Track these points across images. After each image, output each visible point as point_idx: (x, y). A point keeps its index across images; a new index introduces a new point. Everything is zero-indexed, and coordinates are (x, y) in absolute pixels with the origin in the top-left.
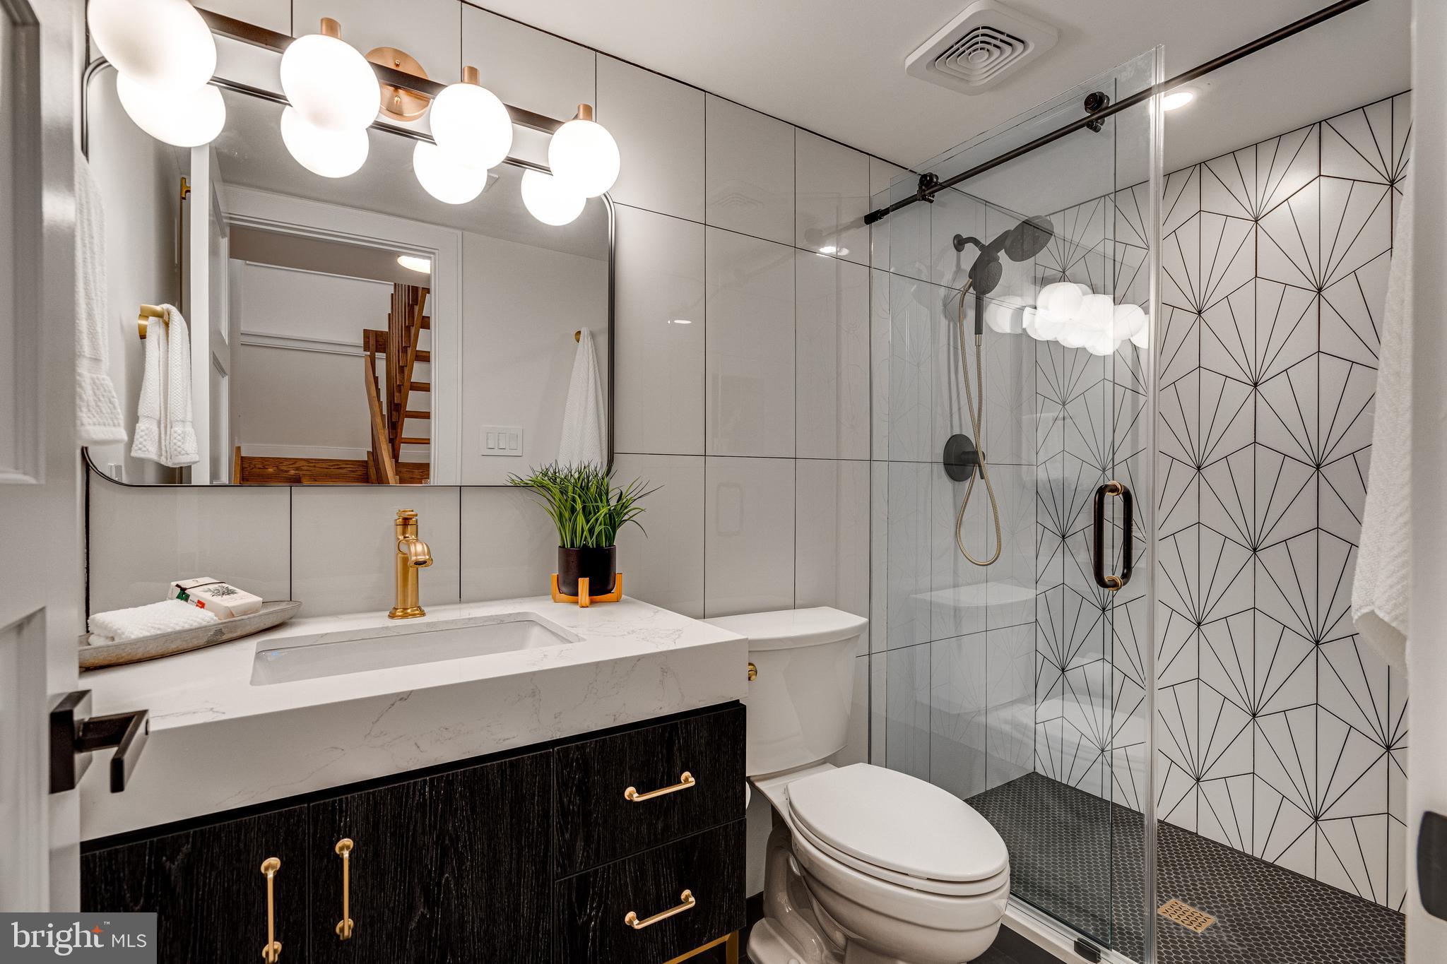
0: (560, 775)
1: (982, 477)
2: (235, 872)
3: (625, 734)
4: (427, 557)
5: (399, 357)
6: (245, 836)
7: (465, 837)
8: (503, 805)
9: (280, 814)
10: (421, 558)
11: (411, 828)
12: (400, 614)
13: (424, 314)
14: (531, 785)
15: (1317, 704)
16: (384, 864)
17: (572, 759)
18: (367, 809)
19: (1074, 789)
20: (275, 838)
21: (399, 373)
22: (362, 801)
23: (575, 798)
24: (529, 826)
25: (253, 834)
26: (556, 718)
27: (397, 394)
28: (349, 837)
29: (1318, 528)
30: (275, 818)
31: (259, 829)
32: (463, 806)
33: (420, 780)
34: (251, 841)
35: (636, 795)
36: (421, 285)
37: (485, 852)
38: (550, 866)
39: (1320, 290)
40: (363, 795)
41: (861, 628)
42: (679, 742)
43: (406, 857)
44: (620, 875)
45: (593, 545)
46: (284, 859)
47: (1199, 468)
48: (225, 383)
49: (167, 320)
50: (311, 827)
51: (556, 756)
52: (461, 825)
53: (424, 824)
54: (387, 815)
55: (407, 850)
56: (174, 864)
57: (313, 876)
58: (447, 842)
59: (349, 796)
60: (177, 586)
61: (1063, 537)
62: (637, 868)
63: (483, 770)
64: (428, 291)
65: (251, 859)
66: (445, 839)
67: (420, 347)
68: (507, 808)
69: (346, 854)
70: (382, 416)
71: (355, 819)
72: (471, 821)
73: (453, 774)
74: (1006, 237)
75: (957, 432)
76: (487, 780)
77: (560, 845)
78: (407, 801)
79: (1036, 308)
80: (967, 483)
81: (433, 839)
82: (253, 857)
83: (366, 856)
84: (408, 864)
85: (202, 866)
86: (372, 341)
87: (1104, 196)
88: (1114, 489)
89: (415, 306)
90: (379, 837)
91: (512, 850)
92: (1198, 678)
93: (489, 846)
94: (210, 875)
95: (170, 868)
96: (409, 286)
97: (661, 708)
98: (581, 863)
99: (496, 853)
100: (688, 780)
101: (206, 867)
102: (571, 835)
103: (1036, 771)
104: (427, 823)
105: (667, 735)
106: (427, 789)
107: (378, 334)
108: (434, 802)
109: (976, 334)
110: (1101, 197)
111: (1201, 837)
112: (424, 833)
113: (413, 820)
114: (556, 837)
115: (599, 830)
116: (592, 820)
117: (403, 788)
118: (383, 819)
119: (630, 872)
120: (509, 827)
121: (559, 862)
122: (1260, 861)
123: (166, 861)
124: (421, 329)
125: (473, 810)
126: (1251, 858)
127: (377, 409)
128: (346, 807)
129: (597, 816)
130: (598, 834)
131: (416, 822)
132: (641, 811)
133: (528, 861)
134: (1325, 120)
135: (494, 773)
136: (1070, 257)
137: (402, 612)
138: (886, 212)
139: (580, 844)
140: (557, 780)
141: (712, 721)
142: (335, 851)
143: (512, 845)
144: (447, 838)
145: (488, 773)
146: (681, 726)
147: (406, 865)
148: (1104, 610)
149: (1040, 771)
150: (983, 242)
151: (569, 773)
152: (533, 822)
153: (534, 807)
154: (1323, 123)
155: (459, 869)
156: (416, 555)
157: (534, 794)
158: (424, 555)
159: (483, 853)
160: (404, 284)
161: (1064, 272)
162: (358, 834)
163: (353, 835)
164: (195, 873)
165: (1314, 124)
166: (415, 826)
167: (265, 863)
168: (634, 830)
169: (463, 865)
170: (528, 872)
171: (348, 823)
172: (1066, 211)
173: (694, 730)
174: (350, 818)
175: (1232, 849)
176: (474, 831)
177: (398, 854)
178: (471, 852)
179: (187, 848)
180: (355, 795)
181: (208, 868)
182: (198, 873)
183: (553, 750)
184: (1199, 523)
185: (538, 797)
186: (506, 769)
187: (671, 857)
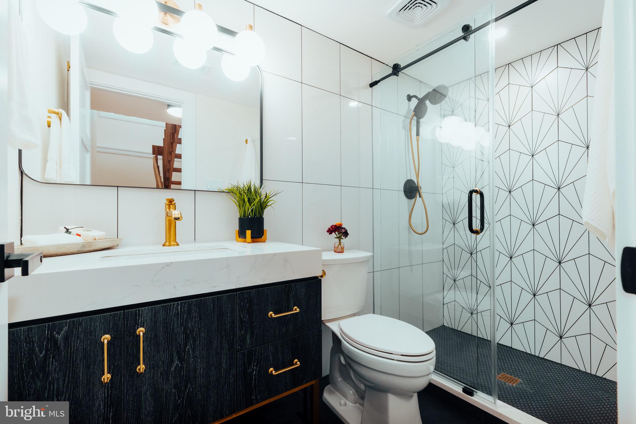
0: (240, 305)
1: (420, 197)
2: (89, 341)
3: (269, 288)
4: (180, 216)
5: (168, 156)
6: (94, 324)
7: (197, 330)
8: (214, 317)
9: (111, 315)
10: (177, 216)
11: (172, 324)
12: (168, 244)
13: (179, 137)
14: (226, 308)
15: (560, 289)
16: (159, 340)
17: (245, 298)
18: (151, 315)
19: (460, 331)
20: (108, 326)
21: (168, 164)
22: (149, 311)
23: (246, 315)
24: (226, 327)
25: (97, 324)
26: (237, 278)
27: (167, 173)
28: (143, 327)
29: (559, 214)
30: (108, 316)
31: (101, 321)
32: (196, 316)
33: (176, 303)
34: (97, 327)
35: (273, 315)
36: (177, 124)
37: (206, 337)
38: (235, 346)
39: (558, 115)
40: (150, 308)
41: (369, 257)
42: (292, 293)
43: (169, 338)
44: (266, 351)
45: (253, 216)
46: (112, 336)
47: (510, 192)
48: (88, 156)
49: (61, 117)
50: (125, 321)
51: (238, 296)
52: (195, 324)
53: (178, 323)
54: (161, 318)
55: (170, 334)
56: (59, 335)
57: (126, 344)
58: (188, 332)
59: (143, 308)
60: (65, 228)
61: (454, 224)
62: (274, 348)
63: (205, 300)
64: (180, 127)
65: (96, 335)
66: (187, 331)
67: (178, 152)
68: (216, 318)
69: (141, 334)
70: (161, 182)
71: (146, 319)
72: (199, 323)
73: (191, 301)
74: (429, 95)
75: (409, 178)
76: (207, 305)
77: (239, 336)
78: (170, 313)
79: (441, 128)
80: (414, 200)
81: (182, 330)
82: (98, 334)
83: (151, 336)
84: (171, 341)
85: (73, 337)
86: (156, 150)
87: (469, 79)
88: (476, 191)
89: (175, 134)
90: (157, 327)
91: (218, 337)
92: (511, 281)
93: (208, 335)
94: (77, 341)
95: (58, 337)
96: (172, 124)
97: (284, 277)
98: (249, 345)
99: (211, 338)
100: (296, 310)
101: (75, 337)
102: (244, 332)
103: (444, 325)
104: (179, 323)
105: (287, 289)
106: (179, 307)
107: (159, 147)
108: (183, 313)
109: (417, 136)
110: (468, 79)
111: (513, 348)
112: (178, 327)
113: (173, 321)
114: (238, 332)
115: (257, 330)
116: (254, 326)
117: (168, 306)
118: (159, 320)
119: (271, 350)
120: (216, 326)
121: (239, 344)
122: (538, 357)
123: (56, 334)
124: (178, 144)
125: (200, 318)
126: (535, 356)
127: (159, 179)
128: (142, 313)
129: (256, 324)
130: (257, 331)
131: (174, 322)
132: (276, 323)
133: (225, 343)
134: (559, 44)
135: (209, 302)
136: (455, 106)
137: (168, 243)
138: (379, 81)
139: (248, 337)
140: (238, 308)
141: (307, 284)
142: (136, 333)
143: (218, 335)
144: (188, 330)
145: (207, 302)
146: (293, 286)
147: (169, 341)
148: (471, 254)
149: (446, 324)
150: (419, 97)
151: (243, 304)
152: (228, 325)
153: (228, 318)
154: (559, 45)
155: (194, 344)
156: (175, 215)
157: (228, 313)
158: (179, 215)
159: (204, 338)
160: (170, 123)
161: (453, 112)
162: (147, 325)
163: (145, 325)
164: (70, 340)
165: (555, 46)
166: (174, 324)
167: (103, 337)
168: (273, 331)
169: (195, 343)
170: (225, 348)
171: (143, 321)
172: (453, 86)
173: (299, 288)
174: (143, 318)
175: (526, 353)
176: (201, 328)
177: (166, 336)
178: (199, 337)
179: (66, 328)
180: (146, 308)
181: (76, 338)
182: (71, 340)
183: (237, 293)
184: (510, 215)
185: (230, 314)
186: (215, 300)
187: (289, 344)
